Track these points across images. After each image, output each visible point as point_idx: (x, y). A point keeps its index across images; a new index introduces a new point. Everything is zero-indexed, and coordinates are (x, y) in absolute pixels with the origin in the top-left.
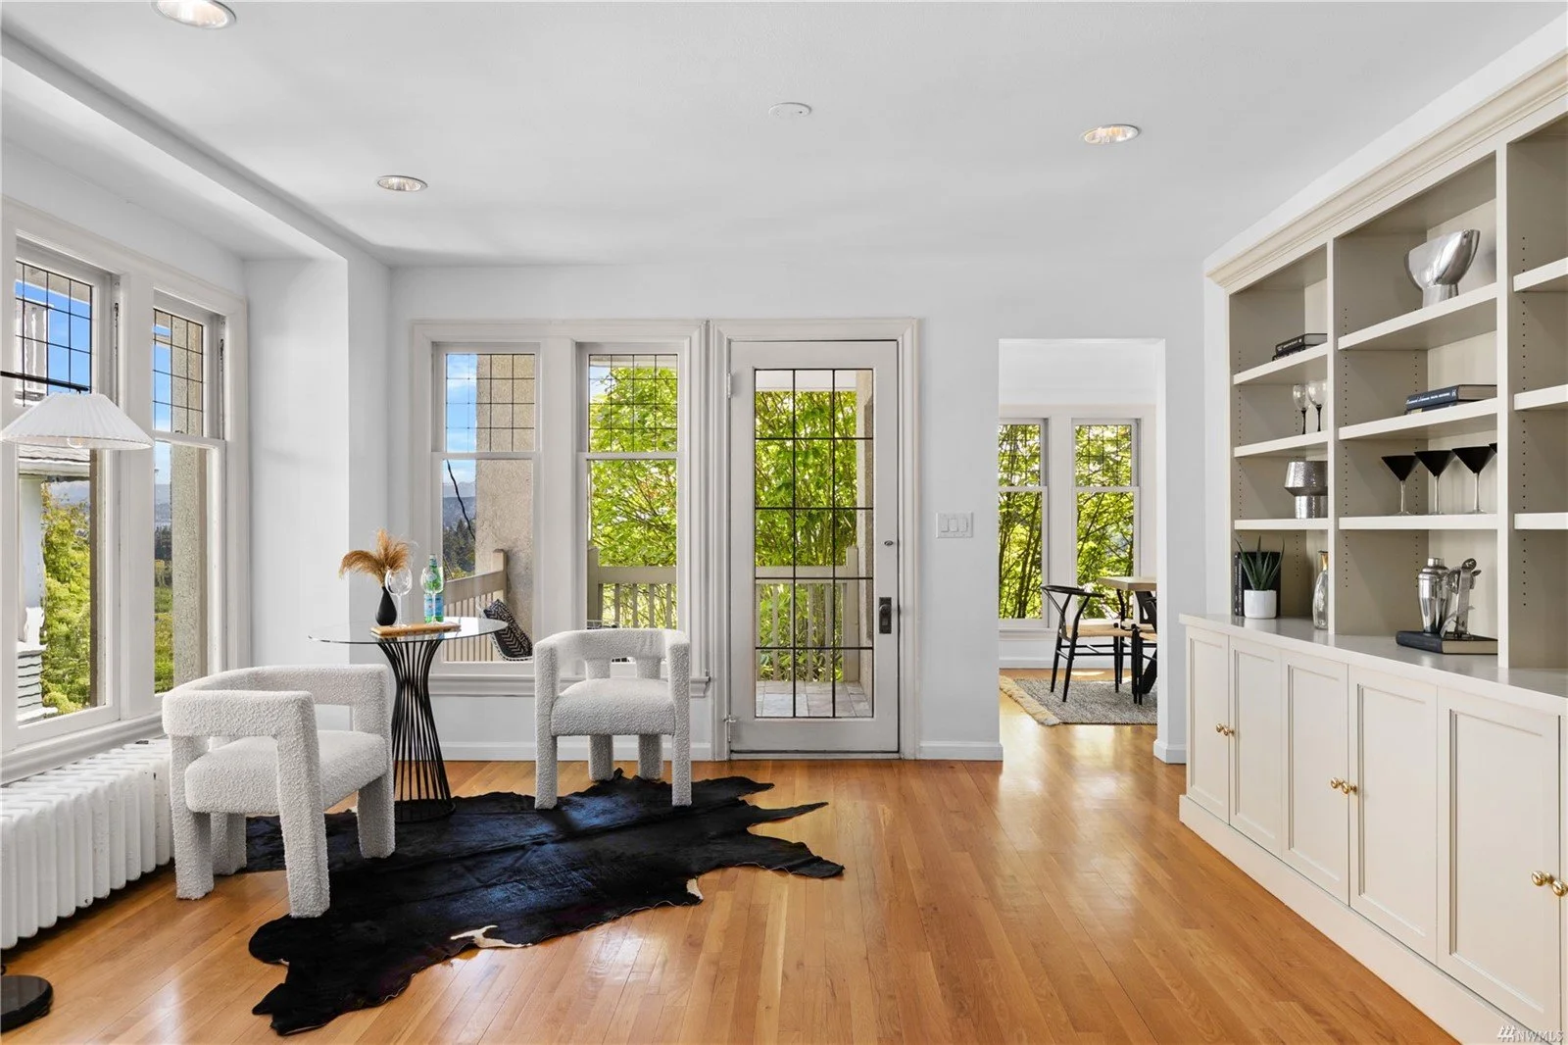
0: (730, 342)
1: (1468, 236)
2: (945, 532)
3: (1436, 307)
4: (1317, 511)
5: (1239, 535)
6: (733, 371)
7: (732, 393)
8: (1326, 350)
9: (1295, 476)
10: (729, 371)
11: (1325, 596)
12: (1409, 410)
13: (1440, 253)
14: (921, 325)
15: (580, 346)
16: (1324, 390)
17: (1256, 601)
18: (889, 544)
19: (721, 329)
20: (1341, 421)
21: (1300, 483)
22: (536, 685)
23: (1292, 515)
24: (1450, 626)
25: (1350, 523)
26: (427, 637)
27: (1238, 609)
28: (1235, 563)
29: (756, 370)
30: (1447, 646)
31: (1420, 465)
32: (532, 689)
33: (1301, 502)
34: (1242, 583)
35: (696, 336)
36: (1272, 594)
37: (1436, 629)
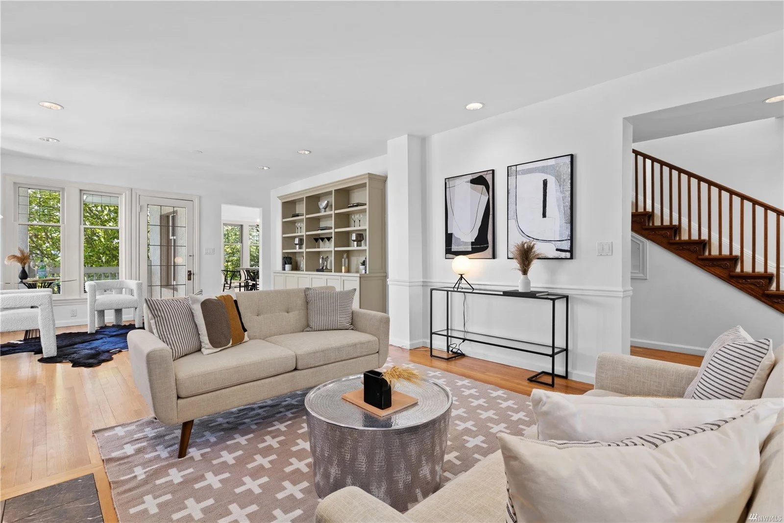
0: (139, 196)
1: (328, 202)
2: (207, 253)
3: (322, 213)
4: (300, 248)
5: (283, 253)
6: (141, 204)
7: (141, 211)
8: (304, 217)
9: (297, 241)
10: (139, 204)
11: (303, 264)
12: (318, 230)
13: (323, 204)
14: (200, 198)
15: (81, 190)
16: (304, 225)
17: (287, 267)
18: (190, 256)
19: (137, 192)
20: (307, 231)
21: (297, 243)
22: (88, 300)
23: (296, 249)
24: (324, 268)
25: (308, 250)
26: (50, 282)
27: (284, 269)
28: (283, 259)
29: (148, 205)
30: (325, 270)
31: (326, 240)
32: (87, 302)
33: (297, 246)
34: (284, 264)
35: (127, 192)
36: (291, 265)
37: (322, 268)
